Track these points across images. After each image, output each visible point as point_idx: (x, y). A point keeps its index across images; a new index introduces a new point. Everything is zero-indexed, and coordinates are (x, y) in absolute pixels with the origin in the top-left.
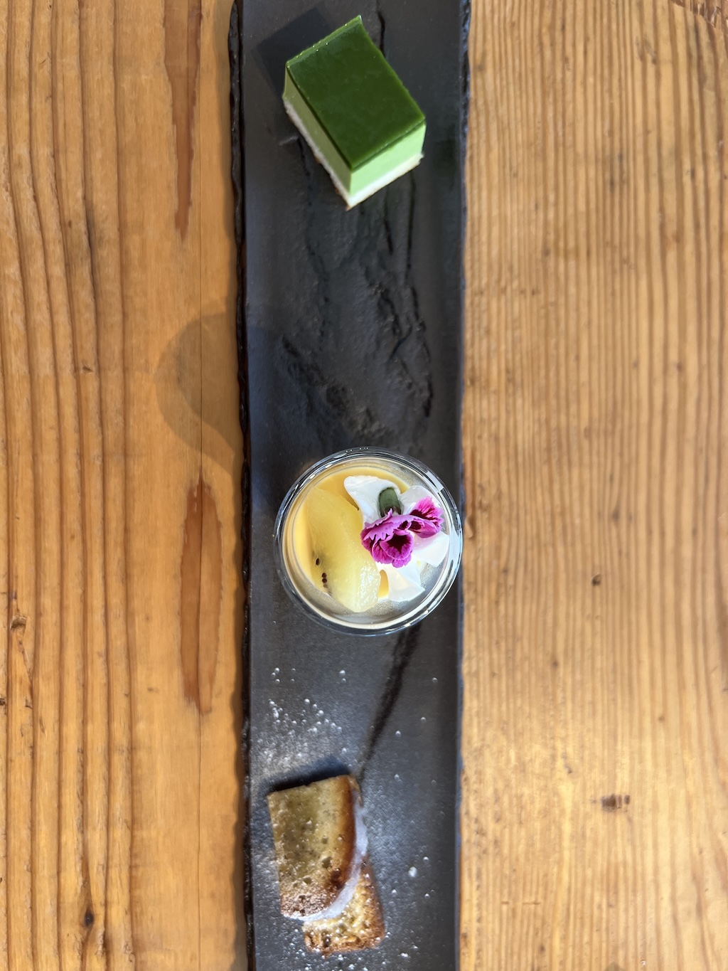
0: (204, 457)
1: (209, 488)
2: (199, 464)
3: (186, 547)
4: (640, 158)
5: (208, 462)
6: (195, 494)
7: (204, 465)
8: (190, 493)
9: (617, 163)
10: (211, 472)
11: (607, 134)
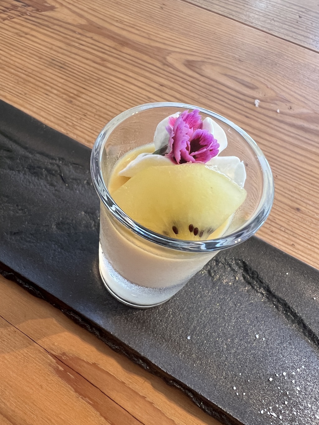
0: (39, 342)
1: (64, 354)
2: (42, 350)
3: (95, 405)
4: (60, 55)
5: (46, 342)
6: (61, 368)
7: (46, 347)
8: (58, 371)
9: (54, 62)
10: (53, 344)
11: (39, 59)
